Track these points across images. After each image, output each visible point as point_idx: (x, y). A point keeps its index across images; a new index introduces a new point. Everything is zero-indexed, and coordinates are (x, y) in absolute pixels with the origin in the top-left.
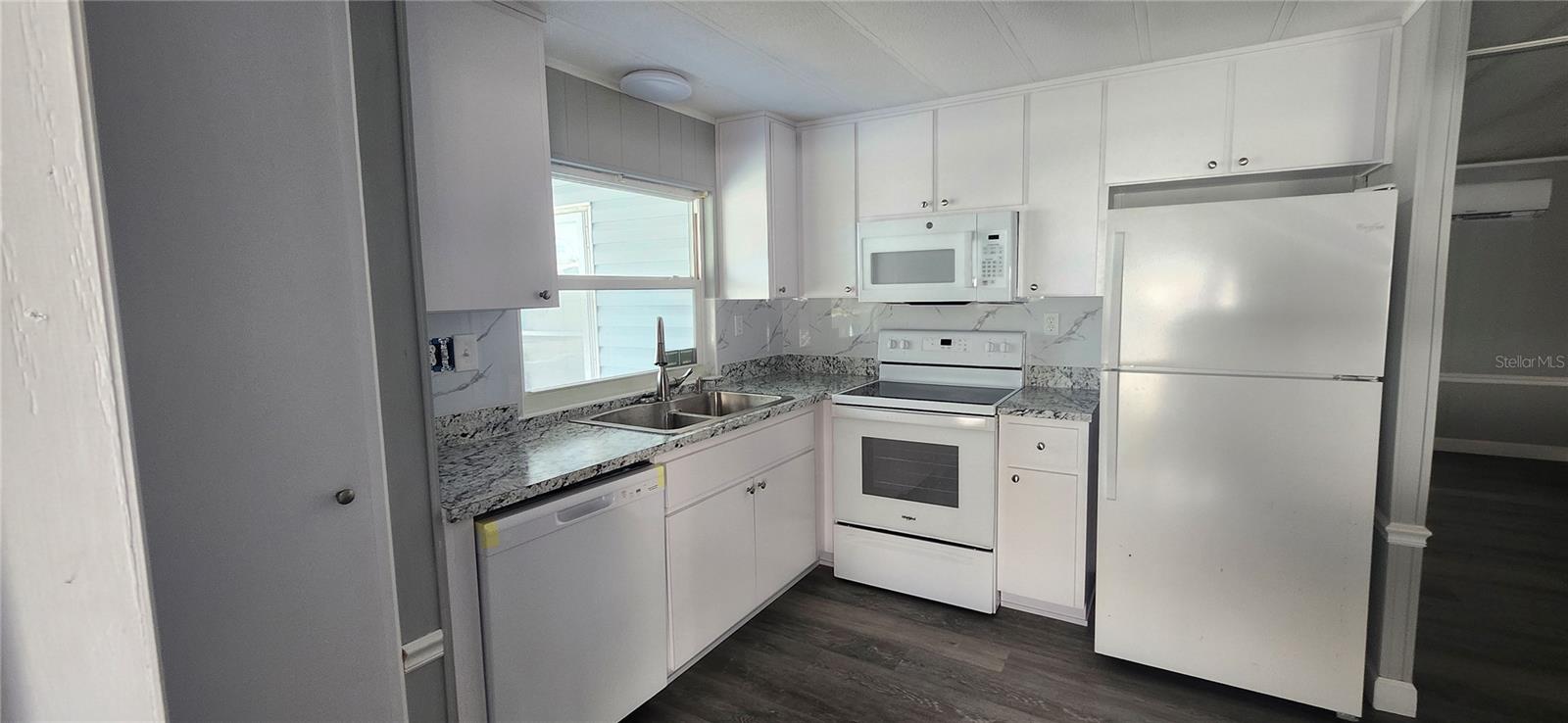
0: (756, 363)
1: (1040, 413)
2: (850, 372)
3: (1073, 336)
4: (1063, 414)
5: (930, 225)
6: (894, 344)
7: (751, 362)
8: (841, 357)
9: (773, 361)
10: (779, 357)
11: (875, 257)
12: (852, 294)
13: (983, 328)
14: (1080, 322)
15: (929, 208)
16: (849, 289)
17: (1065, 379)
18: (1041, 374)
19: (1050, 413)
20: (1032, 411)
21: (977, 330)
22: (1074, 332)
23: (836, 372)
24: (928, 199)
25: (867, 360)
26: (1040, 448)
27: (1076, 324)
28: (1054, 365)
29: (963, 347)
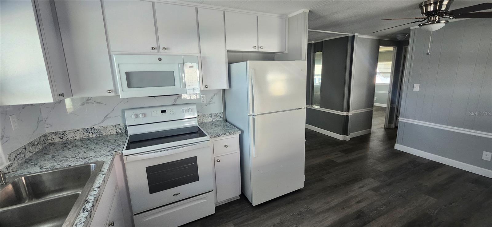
0: (32, 144)
1: (225, 134)
2: (104, 134)
3: (211, 103)
4: (232, 133)
5: (160, 59)
6: (137, 116)
7: (29, 144)
8: (97, 127)
9: (42, 139)
10: (45, 136)
11: (128, 74)
12: (113, 94)
13: (177, 103)
14: (213, 97)
15: (156, 51)
16: (110, 91)
17: (210, 118)
18: (202, 118)
19: (228, 134)
20: (222, 134)
21: (174, 105)
22: (211, 101)
23: (94, 136)
24: (155, 46)
25: (116, 126)
26: (226, 147)
27: (211, 98)
28: (206, 114)
29: (172, 112)
